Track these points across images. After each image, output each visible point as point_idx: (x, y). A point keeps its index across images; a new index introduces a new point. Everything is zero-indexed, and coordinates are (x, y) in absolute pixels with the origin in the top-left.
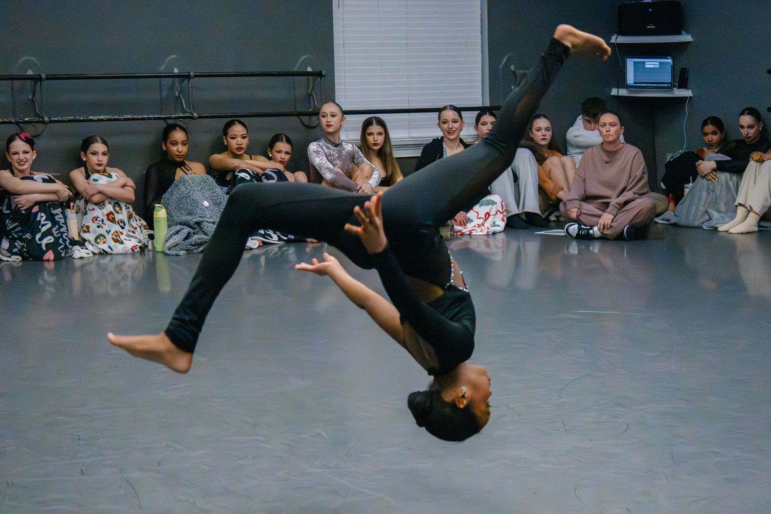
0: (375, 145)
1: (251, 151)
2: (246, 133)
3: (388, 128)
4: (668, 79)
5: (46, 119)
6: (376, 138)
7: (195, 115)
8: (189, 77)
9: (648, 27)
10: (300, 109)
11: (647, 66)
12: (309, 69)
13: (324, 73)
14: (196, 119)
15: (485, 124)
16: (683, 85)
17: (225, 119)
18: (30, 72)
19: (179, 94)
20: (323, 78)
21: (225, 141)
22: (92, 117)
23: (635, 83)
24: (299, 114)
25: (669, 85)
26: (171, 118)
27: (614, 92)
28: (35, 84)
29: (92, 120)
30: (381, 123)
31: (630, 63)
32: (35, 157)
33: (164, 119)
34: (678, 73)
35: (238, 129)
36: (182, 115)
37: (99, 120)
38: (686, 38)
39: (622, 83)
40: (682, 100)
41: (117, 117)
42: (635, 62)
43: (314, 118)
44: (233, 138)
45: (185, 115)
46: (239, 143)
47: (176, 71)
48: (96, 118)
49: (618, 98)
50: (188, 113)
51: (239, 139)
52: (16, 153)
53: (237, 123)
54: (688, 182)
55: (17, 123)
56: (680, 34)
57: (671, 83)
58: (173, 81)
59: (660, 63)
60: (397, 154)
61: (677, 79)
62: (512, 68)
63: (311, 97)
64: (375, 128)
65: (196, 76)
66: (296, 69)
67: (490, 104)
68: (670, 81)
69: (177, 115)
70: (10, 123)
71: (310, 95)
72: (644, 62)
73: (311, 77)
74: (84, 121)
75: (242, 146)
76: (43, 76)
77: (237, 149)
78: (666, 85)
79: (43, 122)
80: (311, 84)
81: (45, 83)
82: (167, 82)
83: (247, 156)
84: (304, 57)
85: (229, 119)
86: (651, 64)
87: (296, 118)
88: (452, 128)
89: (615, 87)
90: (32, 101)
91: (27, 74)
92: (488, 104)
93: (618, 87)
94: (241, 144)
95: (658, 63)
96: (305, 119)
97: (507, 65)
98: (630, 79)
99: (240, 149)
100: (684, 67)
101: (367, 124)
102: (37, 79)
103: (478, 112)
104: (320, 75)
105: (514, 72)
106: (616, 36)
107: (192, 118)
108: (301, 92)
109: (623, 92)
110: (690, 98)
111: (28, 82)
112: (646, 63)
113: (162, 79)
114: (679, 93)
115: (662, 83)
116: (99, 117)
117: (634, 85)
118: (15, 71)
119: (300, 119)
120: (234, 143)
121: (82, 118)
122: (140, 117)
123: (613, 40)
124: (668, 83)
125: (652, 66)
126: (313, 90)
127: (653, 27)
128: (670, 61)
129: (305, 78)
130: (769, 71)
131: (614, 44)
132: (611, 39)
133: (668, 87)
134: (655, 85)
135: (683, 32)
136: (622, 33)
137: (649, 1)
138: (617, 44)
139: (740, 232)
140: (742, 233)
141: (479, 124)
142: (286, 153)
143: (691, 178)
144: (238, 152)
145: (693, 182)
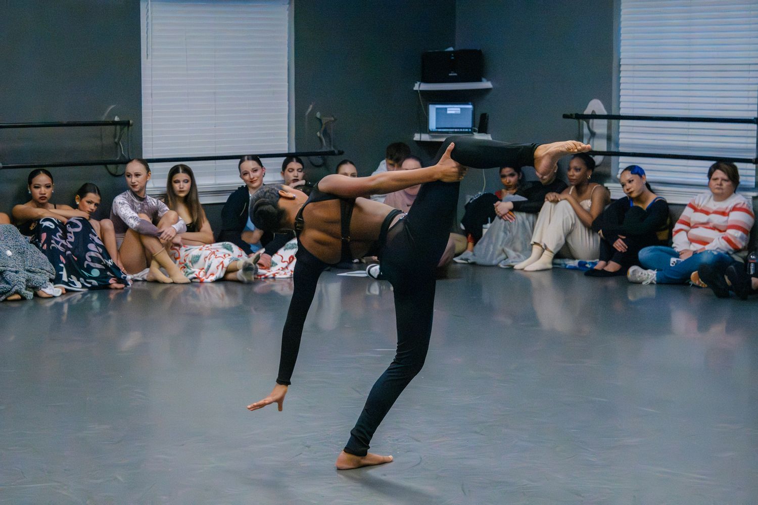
0: (181, 192)
1: (56, 200)
2: (50, 182)
3: (195, 175)
4: (469, 124)
6: (182, 186)
9: (450, 75)
10: (106, 158)
11: (449, 112)
12: (117, 119)
13: (131, 122)
15: (291, 170)
16: (483, 129)
17: (29, 169)
20: (130, 128)
21: (29, 189)
23: (437, 128)
24: (105, 164)
27: (417, 137)
30: (188, 171)
31: (433, 109)
34: (478, 118)
35: (42, 179)
38: (486, 84)
39: (424, 129)
42: (437, 109)
43: (121, 166)
44: (36, 187)
46: (43, 192)
49: (420, 143)
51: (43, 189)
53: (41, 172)
54: (486, 223)
56: (480, 81)
57: (471, 129)
59: (461, 109)
60: (203, 200)
61: (478, 124)
62: (318, 115)
63: (119, 147)
64: (182, 176)
66: (103, 118)
67: (296, 150)
68: (470, 126)
71: (117, 144)
72: (446, 109)
73: (118, 127)
75: (46, 196)
77: (40, 198)
78: (467, 130)
80: (118, 134)
83: (51, 206)
84: (112, 107)
85: (33, 169)
86: (453, 109)
87: (103, 167)
88: (254, 178)
89: (418, 133)
92: (293, 150)
93: (420, 132)
94: (45, 194)
95: (459, 109)
96: (112, 168)
97: (313, 113)
98: (432, 125)
99: (43, 198)
100: (484, 112)
101: (174, 171)
103: (285, 158)
104: (127, 124)
105: (320, 120)
106: (420, 83)
108: (108, 141)
109: (425, 137)
112: (448, 109)
115: (462, 128)
117: (436, 130)
119: (106, 168)
120: (37, 192)
123: (416, 87)
124: (468, 128)
125: (453, 112)
126: (120, 139)
127: (456, 74)
128: (470, 106)
129: (113, 128)
130: (565, 116)
131: (417, 91)
132: (414, 86)
133: (468, 132)
134: (456, 130)
135: (483, 79)
136: (425, 80)
137: (451, 49)
138: (420, 91)
139: (535, 269)
140: (537, 271)
141: (286, 170)
142: (96, 205)
143: (489, 219)
144: (42, 201)
145: (491, 222)
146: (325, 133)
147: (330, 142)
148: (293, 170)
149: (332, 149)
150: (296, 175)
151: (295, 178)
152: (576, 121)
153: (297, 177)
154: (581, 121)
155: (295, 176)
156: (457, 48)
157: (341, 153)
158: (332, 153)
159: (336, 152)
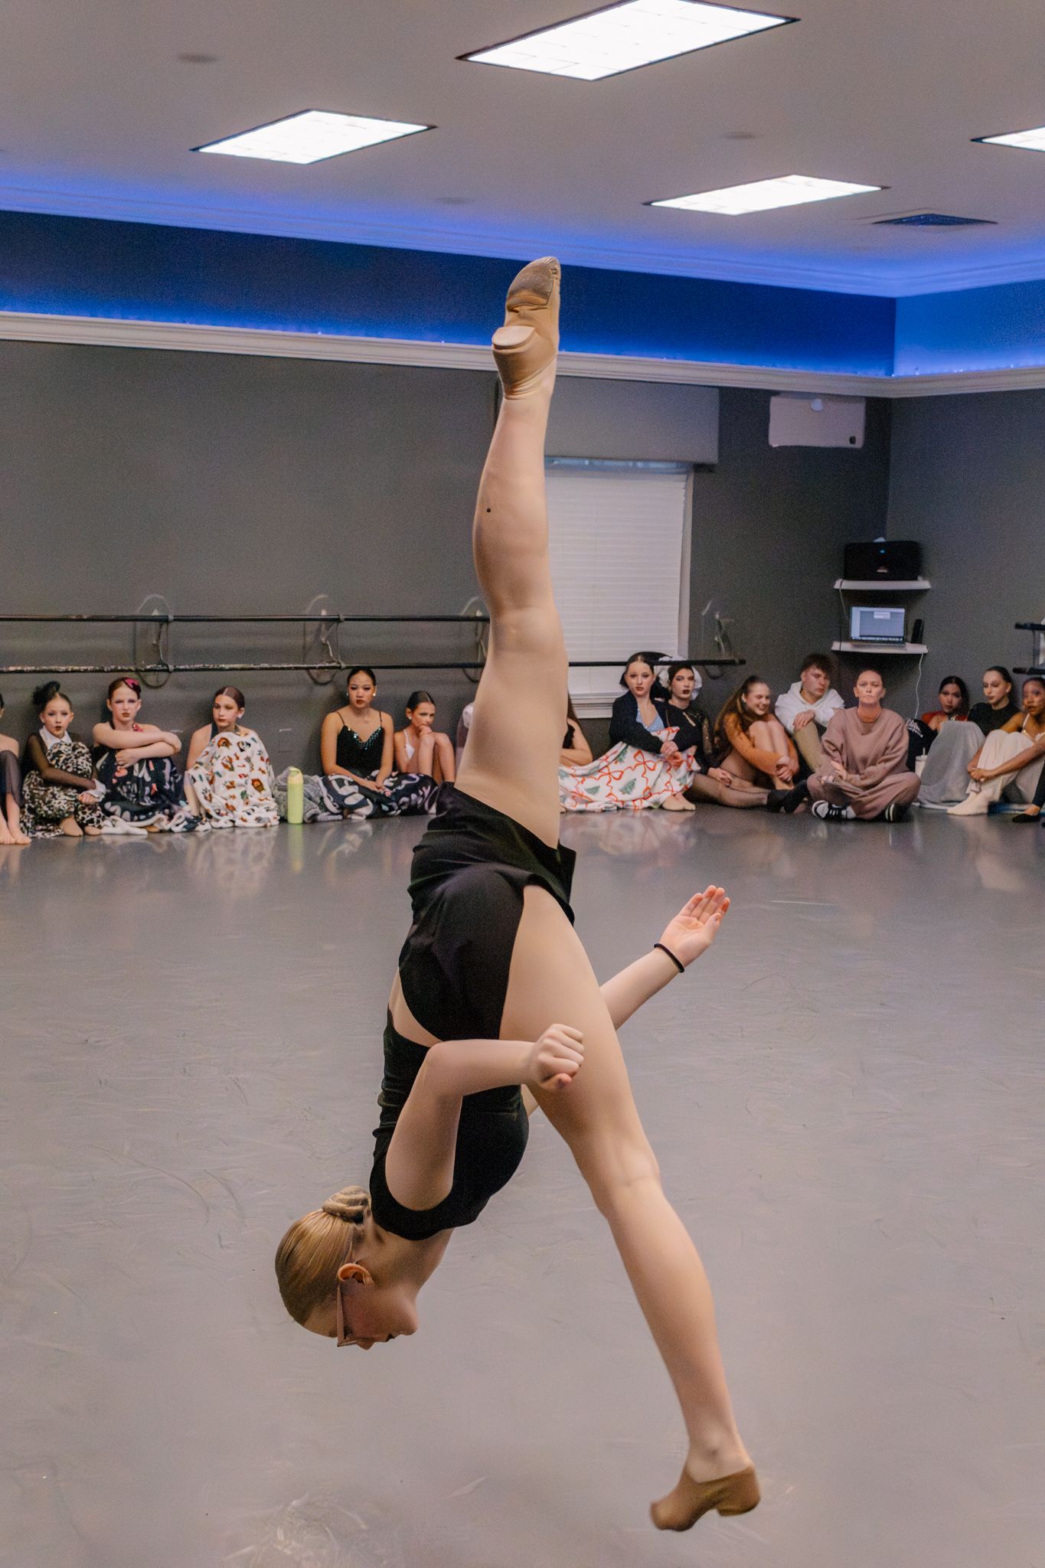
2: (370, 684)
4: (899, 632)
5: (171, 667)
7: (343, 665)
8: (338, 620)
9: (879, 571)
10: (468, 659)
11: (876, 617)
12: (477, 614)
14: (344, 669)
15: (680, 679)
16: (917, 638)
18: (156, 613)
19: (326, 640)
22: (223, 666)
23: (861, 636)
24: (464, 666)
25: (901, 639)
26: (315, 668)
27: (836, 646)
28: (161, 625)
29: (222, 669)
31: (856, 612)
32: (139, 707)
33: (307, 669)
34: (911, 627)
35: (362, 678)
36: (327, 665)
37: (231, 669)
38: (922, 584)
39: (846, 637)
40: (915, 658)
41: (252, 666)
42: (862, 612)
44: (353, 689)
45: (330, 665)
46: (360, 695)
47: (324, 613)
48: (227, 666)
49: (839, 653)
50: (334, 662)
51: (361, 691)
52: (119, 702)
53: (362, 671)
54: (920, 754)
55: (137, 671)
56: (915, 579)
57: (903, 638)
58: (320, 626)
59: (892, 613)
61: (911, 631)
62: (716, 616)
65: (346, 620)
66: (462, 614)
67: (689, 657)
68: (902, 635)
69: (323, 665)
70: (130, 671)
71: (480, 643)
72: (873, 613)
73: (479, 624)
74: (213, 670)
75: (363, 699)
76: (171, 617)
77: (359, 702)
78: (897, 639)
79: (167, 671)
80: (480, 631)
81: (173, 626)
82: (312, 626)
84: (472, 600)
86: (882, 614)
87: (461, 671)
88: (641, 684)
89: (838, 641)
90: (156, 646)
91: (153, 614)
93: (840, 641)
94: (362, 697)
95: (889, 614)
96: (471, 671)
97: (711, 613)
98: (855, 633)
100: (918, 618)
102: (163, 621)
105: (718, 622)
106: (841, 580)
107: (340, 668)
108: (468, 639)
109: (846, 647)
110: (925, 654)
111: (153, 623)
112: (875, 613)
113: (308, 623)
114: (911, 649)
115: (892, 637)
116: (232, 666)
117: (860, 638)
118: (137, 612)
119: (464, 672)
120: (353, 694)
121: (211, 666)
122: (279, 666)
123: (837, 585)
124: (899, 637)
125: (881, 617)
126: (481, 638)
127: (885, 571)
128: (902, 611)
129: (473, 624)
130: (1018, 626)
131: (838, 590)
132: (834, 584)
133: (899, 642)
134: (884, 639)
135: (920, 578)
136: (847, 576)
137: (881, 540)
138: (843, 590)
139: (967, 813)
140: (969, 815)
141: (675, 680)
142: (431, 715)
143: (924, 750)
144: (358, 706)
145: (926, 754)
146: (725, 638)
147: (729, 647)
148: (683, 678)
149: (732, 658)
150: (687, 684)
151: (686, 689)
152: (1029, 633)
153: (688, 687)
154: (1037, 632)
155: (685, 686)
156: (888, 540)
157: (743, 662)
158: (732, 663)
159: (737, 661)
